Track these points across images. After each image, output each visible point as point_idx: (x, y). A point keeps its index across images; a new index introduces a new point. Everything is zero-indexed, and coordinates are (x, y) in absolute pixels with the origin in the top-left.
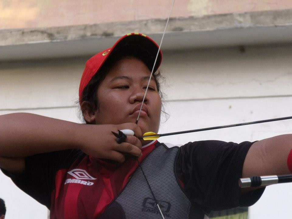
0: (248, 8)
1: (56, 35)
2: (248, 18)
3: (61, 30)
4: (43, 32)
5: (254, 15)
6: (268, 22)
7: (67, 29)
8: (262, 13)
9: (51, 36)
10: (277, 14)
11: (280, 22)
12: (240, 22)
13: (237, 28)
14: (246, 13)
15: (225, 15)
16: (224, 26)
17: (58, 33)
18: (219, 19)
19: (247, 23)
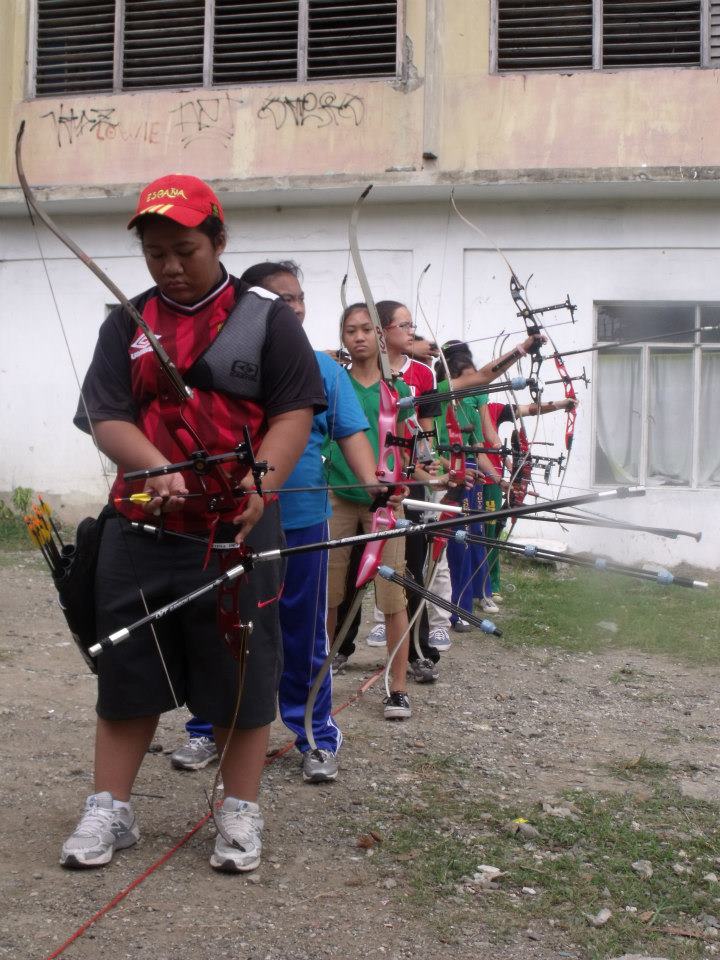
0: (284, 172)
1: (114, 192)
2: (287, 181)
3: (116, 188)
4: (100, 189)
5: (292, 180)
6: (304, 186)
7: (122, 187)
8: (298, 178)
9: (108, 192)
10: (312, 179)
11: (316, 186)
12: (279, 185)
13: (276, 190)
14: (285, 177)
15: (266, 178)
16: (266, 187)
17: (115, 189)
18: (261, 182)
19: (286, 186)
